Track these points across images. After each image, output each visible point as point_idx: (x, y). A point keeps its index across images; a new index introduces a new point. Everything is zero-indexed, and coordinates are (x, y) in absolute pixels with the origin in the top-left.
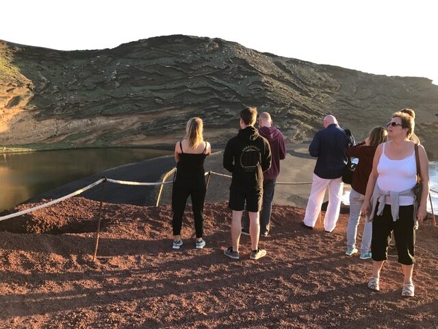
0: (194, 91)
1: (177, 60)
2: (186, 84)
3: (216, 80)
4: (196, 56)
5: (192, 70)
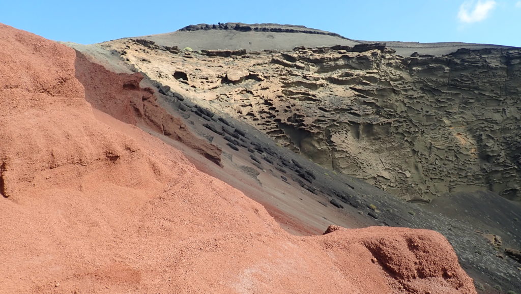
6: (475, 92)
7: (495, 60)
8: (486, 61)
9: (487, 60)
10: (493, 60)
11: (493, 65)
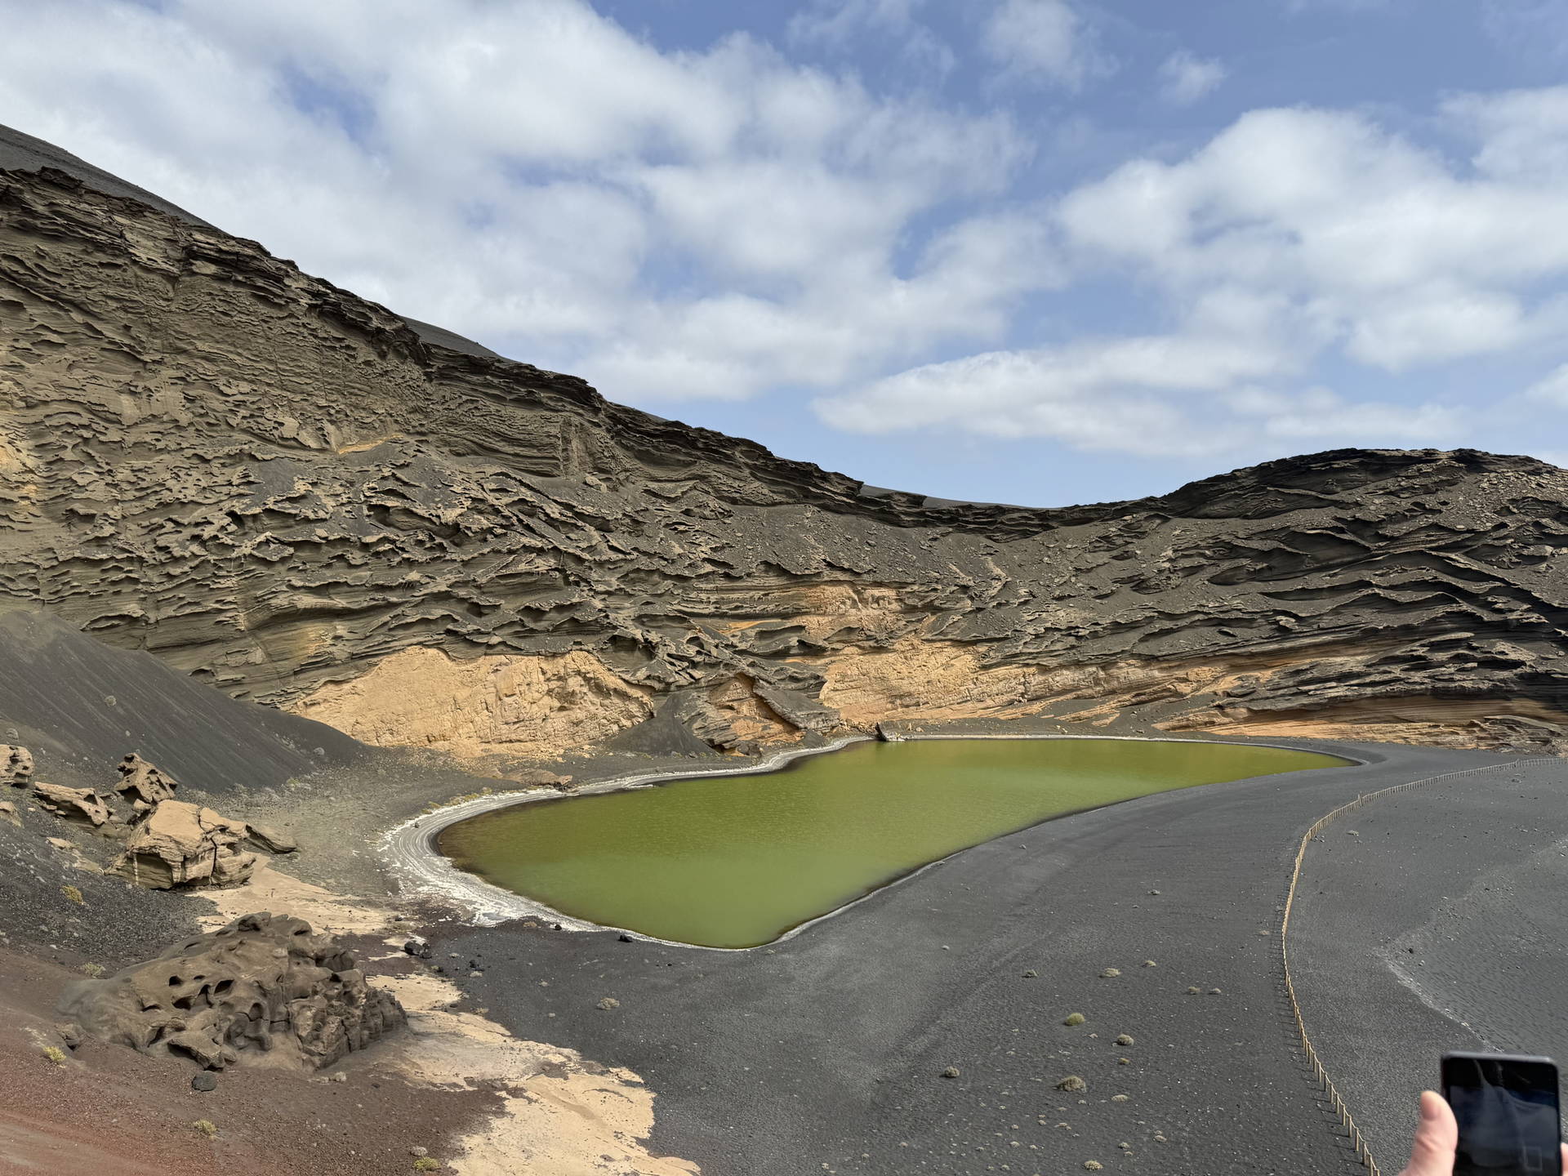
0: (1393, 595)
1: (1341, 514)
2: (1367, 575)
3: (1461, 560)
4: (1397, 501)
5: (1384, 538)
6: (73, 315)
7: (150, 244)
8: (122, 236)
9: (128, 236)
10: (144, 242)
11: (142, 255)
